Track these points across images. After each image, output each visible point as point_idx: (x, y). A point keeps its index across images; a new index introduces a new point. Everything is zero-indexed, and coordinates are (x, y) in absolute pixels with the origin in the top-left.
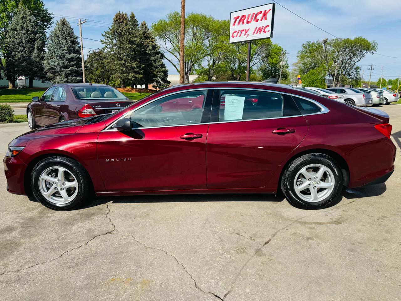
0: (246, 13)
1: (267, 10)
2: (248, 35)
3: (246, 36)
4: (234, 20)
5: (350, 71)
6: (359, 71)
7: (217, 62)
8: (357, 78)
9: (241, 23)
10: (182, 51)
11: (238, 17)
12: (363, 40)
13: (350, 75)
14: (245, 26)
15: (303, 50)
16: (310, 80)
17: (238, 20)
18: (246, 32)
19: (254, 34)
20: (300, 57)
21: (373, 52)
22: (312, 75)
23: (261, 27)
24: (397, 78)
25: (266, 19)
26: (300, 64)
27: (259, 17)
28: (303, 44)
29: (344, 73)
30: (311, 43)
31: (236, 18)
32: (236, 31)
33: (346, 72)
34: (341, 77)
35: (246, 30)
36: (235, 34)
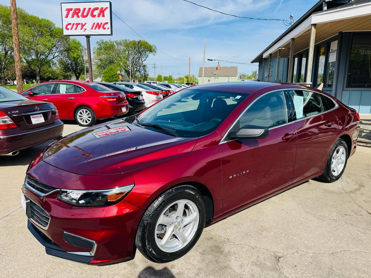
0: (81, 6)
1: (104, 7)
2: (85, 29)
3: (83, 30)
4: (67, 12)
5: (140, 68)
6: (146, 69)
7: (9, 52)
8: (145, 74)
9: (75, 16)
10: (16, 39)
11: (71, 9)
12: (146, 43)
13: (140, 72)
14: (81, 20)
15: (98, 47)
16: (110, 75)
17: (71, 12)
18: (83, 26)
19: (92, 28)
20: (96, 53)
21: (155, 53)
22: (111, 70)
23: (100, 24)
24: (170, 75)
25: (103, 16)
26: (96, 59)
27: (96, 13)
28: (97, 42)
29: (135, 69)
30: (104, 41)
31: (69, 10)
32: (70, 24)
33: (137, 69)
34: (134, 73)
35: (82, 24)
36: (69, 27)
